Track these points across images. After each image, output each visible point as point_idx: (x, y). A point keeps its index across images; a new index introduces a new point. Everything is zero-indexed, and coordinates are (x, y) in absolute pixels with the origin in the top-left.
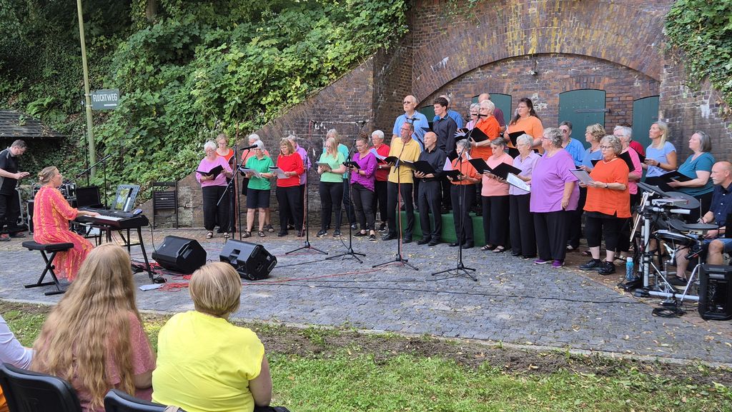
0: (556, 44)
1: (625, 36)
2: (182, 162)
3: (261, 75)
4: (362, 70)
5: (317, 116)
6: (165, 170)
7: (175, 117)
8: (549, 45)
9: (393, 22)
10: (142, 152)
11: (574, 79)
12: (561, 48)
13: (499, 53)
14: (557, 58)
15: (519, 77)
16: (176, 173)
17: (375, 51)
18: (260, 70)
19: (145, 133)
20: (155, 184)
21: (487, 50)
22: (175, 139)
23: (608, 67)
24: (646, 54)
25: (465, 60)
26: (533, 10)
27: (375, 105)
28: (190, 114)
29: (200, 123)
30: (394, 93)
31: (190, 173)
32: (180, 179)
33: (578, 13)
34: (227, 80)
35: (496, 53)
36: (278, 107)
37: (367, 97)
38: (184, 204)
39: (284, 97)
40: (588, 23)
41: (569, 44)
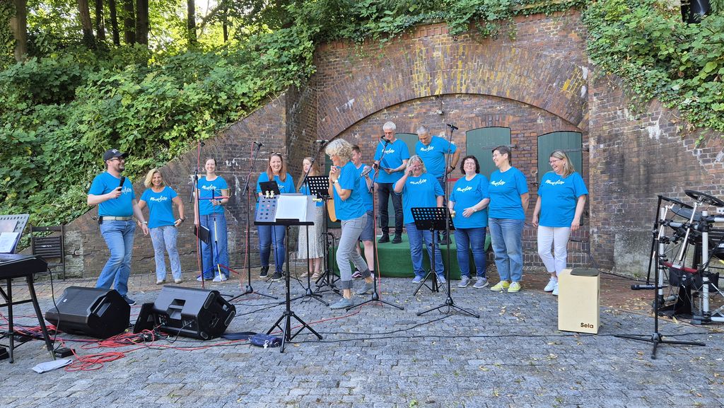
0: (461, 85)
1: (528, 76)
2: (67, 204)
3: (164, 108)
4: (274, 106)
5: (229, 152)
6: (47, 212)
7: (57, 155)
8: (455, 85)
9: (300, 62)
10: (15, 195)
11: (480, 118)
12: (467, 89)
13: (405, 94)
14: (462, 98)
15: (424, 118)
16: (61, 216)
17: (286, 88)
18: (162, 102)
19: (18, 174)
20: (34, 229)
21: (393, 91)
22: (57, 179)
23: (511, 105)
24: (548, 94)
25: (371, 102)
26: (437, 54)
27: (288, 142)
28: (75, 152)
29: (88, 162)
30: (304, 132)
31: (78, 216)
32: (66, 223)
33: (482, 55)
34: (121, 114)
35: (402, 94)
36: (184, 143)
37: (280, 133)
38: (72, 251)
39: (191, 133)
40: (492, 65)
41: (474, 84)
